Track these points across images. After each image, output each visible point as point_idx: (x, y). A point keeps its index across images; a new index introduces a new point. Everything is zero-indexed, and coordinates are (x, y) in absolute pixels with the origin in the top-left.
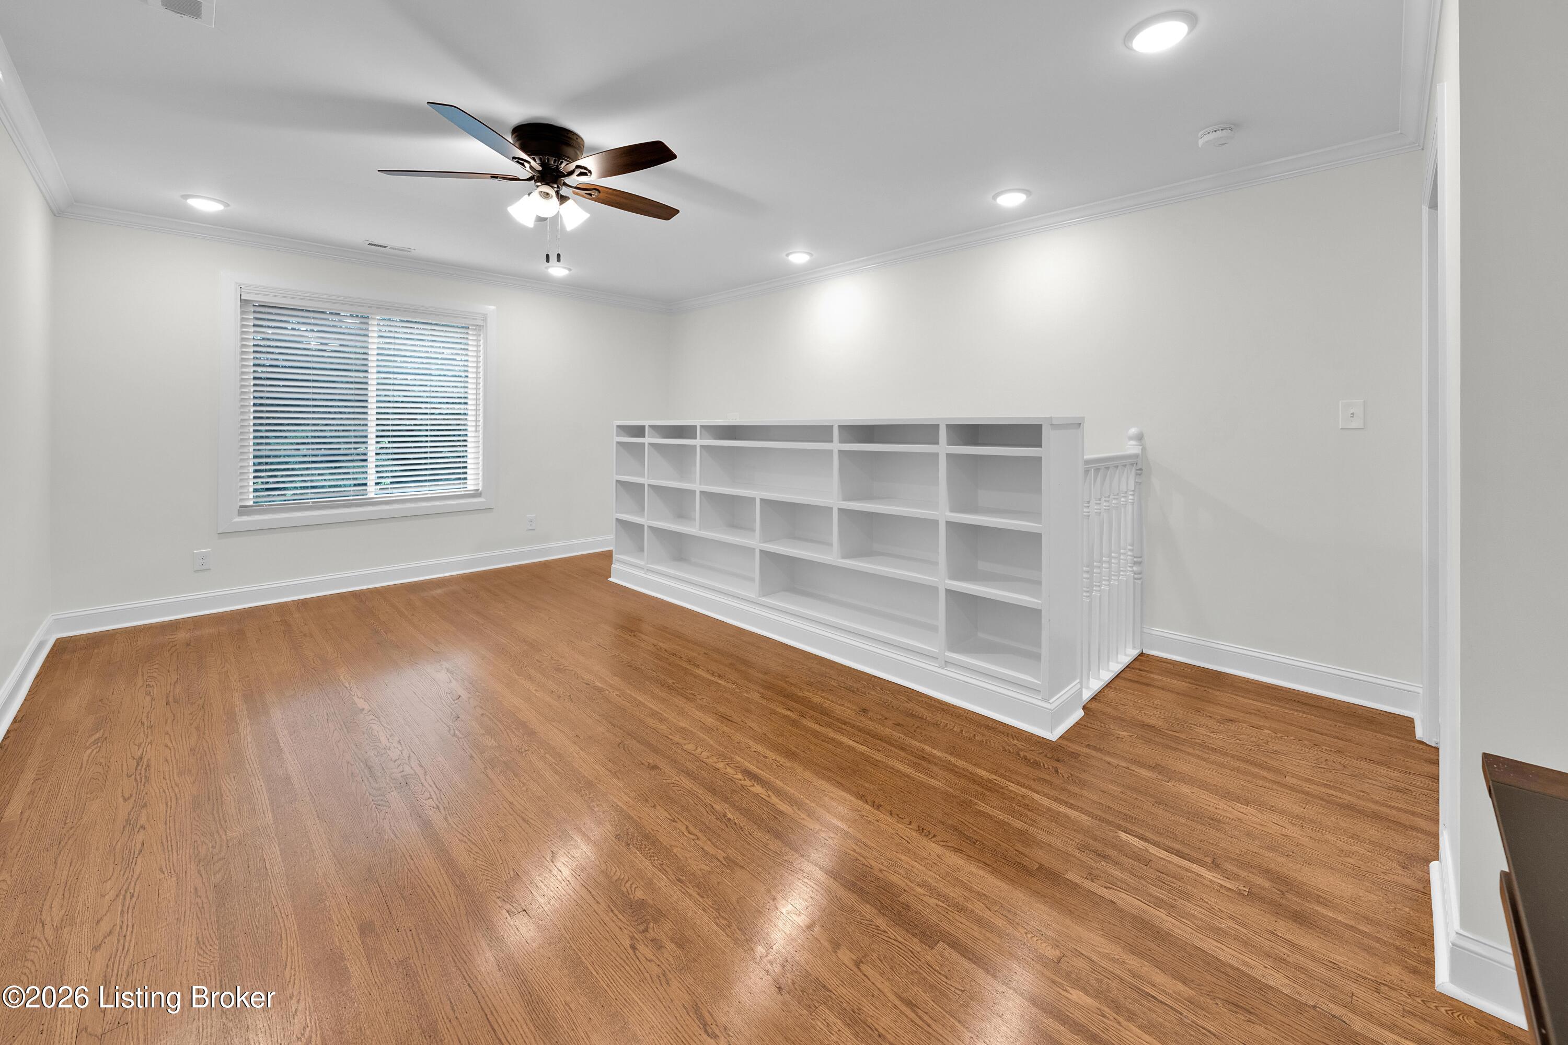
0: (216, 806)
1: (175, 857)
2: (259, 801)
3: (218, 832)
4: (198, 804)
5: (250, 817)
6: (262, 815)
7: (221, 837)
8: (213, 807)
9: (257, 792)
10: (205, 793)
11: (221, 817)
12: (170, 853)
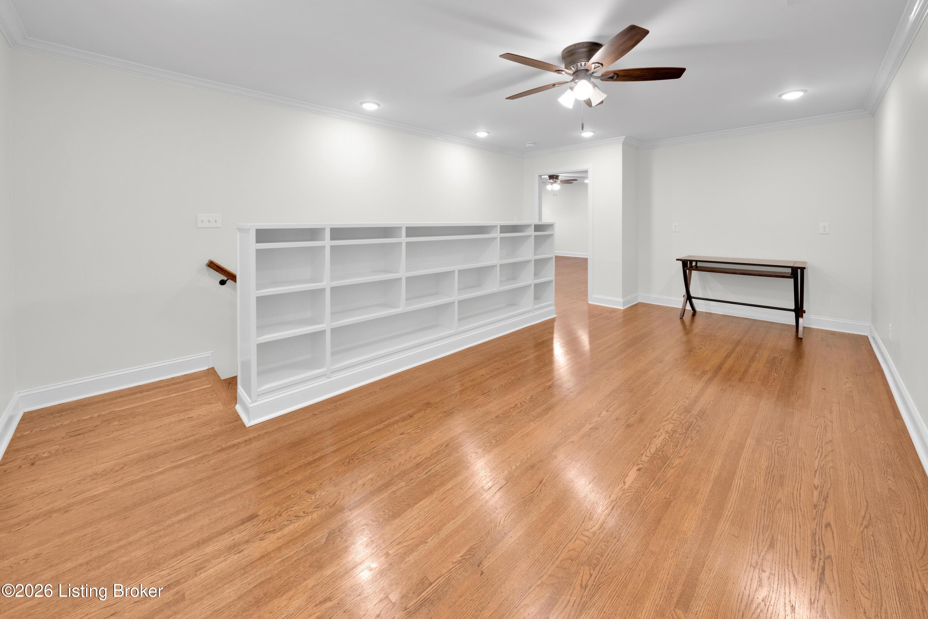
0: (771, 469)
1: (798, 456)
2: (748, 453)
3: (775, 453)
4: (780, 478)
5: (757, 449)
6: (751, 445)
7: (774, 450)
8: (773, 469)
9: (746, 461)
10: (775, 484)
11: (770, 460)
12: (800, 459)
